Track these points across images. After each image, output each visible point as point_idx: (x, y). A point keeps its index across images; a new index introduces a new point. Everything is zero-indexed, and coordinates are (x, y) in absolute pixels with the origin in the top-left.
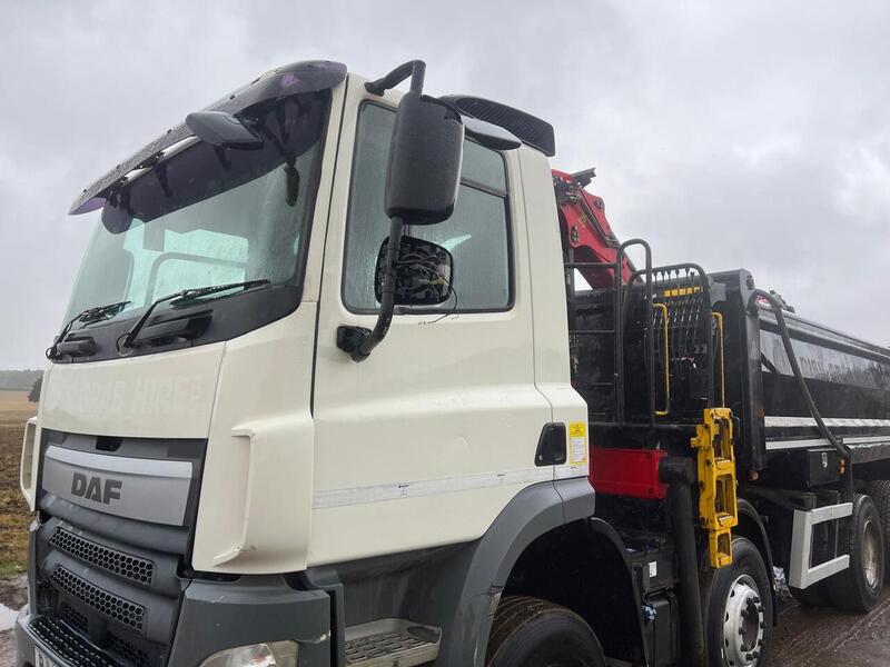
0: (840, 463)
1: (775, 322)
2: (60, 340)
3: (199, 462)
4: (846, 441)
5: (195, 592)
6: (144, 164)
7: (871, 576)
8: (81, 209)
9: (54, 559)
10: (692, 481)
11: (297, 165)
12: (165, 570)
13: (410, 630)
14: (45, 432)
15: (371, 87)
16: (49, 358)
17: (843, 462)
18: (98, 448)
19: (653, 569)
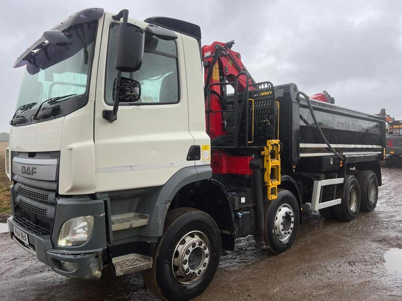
0: (340, 163)
1: (307, 104)
2: (14, 118)
3: (58, 159)
4: (344, 154)
5: (60, 201)
6: (38, 47)
7: (353, 208)
8: (17, 66)
9: (19, 197)
10: (261, 168)
11: (87, 49)
12: (52, 196)
13: (139, 216)
14: (12, 152)
15: (114, 18)
16: (11, 124)
17: (341, 162)
18: (29, 157)
19: (243, 200)
